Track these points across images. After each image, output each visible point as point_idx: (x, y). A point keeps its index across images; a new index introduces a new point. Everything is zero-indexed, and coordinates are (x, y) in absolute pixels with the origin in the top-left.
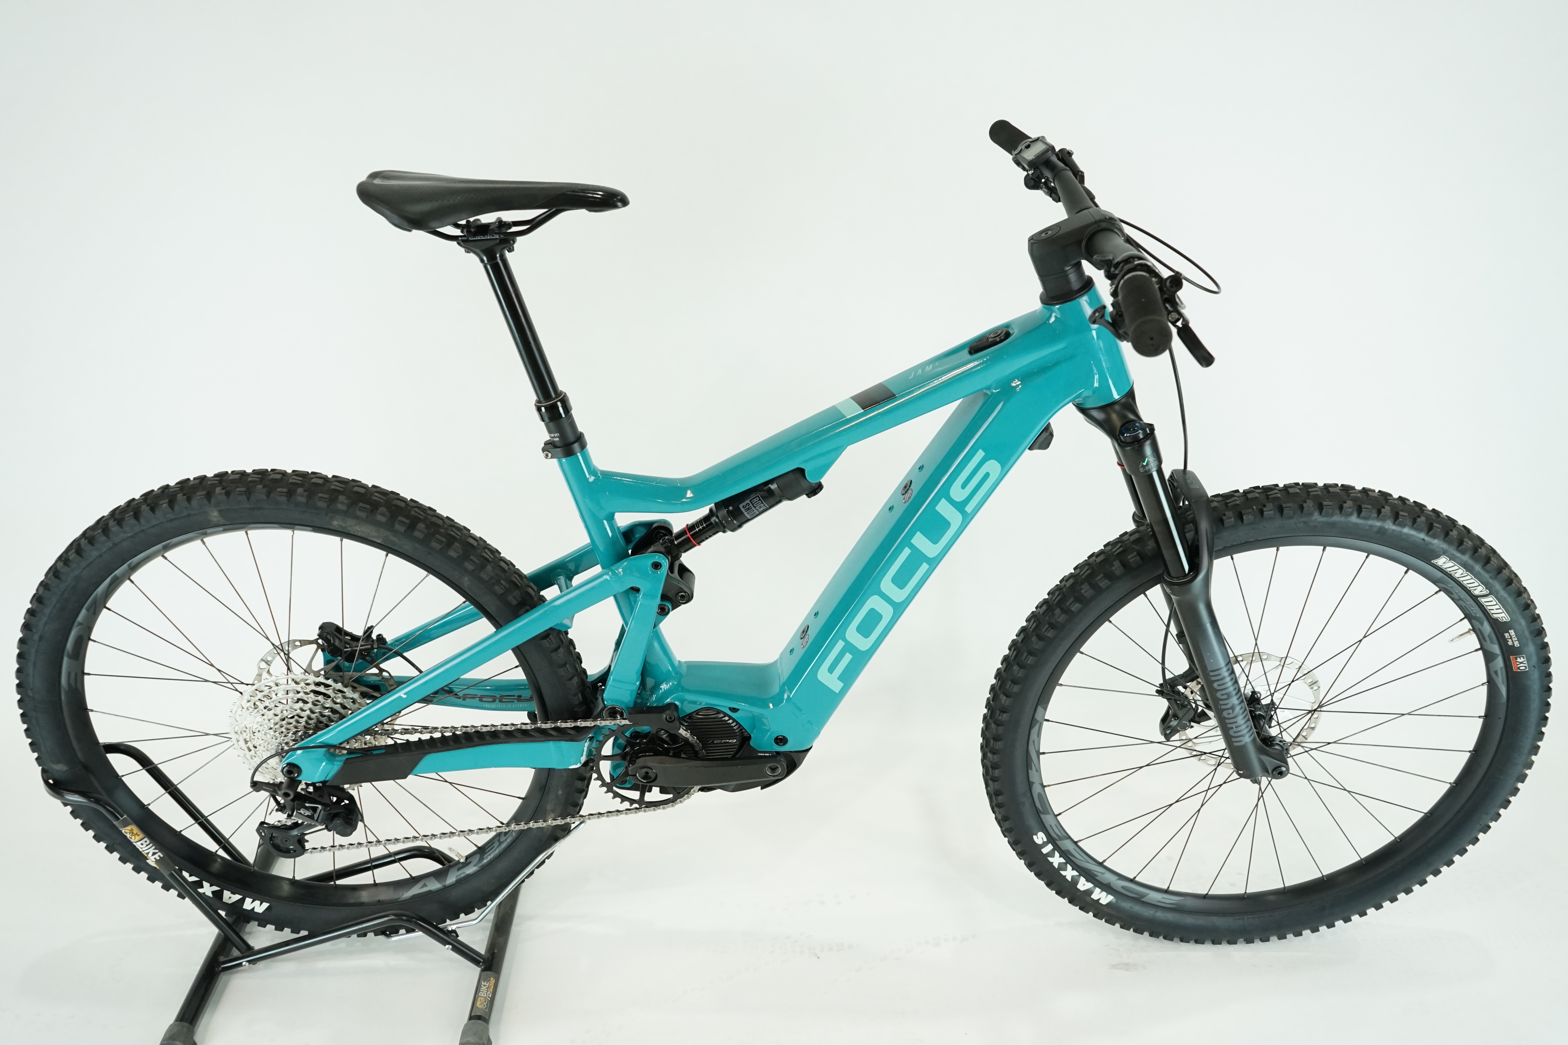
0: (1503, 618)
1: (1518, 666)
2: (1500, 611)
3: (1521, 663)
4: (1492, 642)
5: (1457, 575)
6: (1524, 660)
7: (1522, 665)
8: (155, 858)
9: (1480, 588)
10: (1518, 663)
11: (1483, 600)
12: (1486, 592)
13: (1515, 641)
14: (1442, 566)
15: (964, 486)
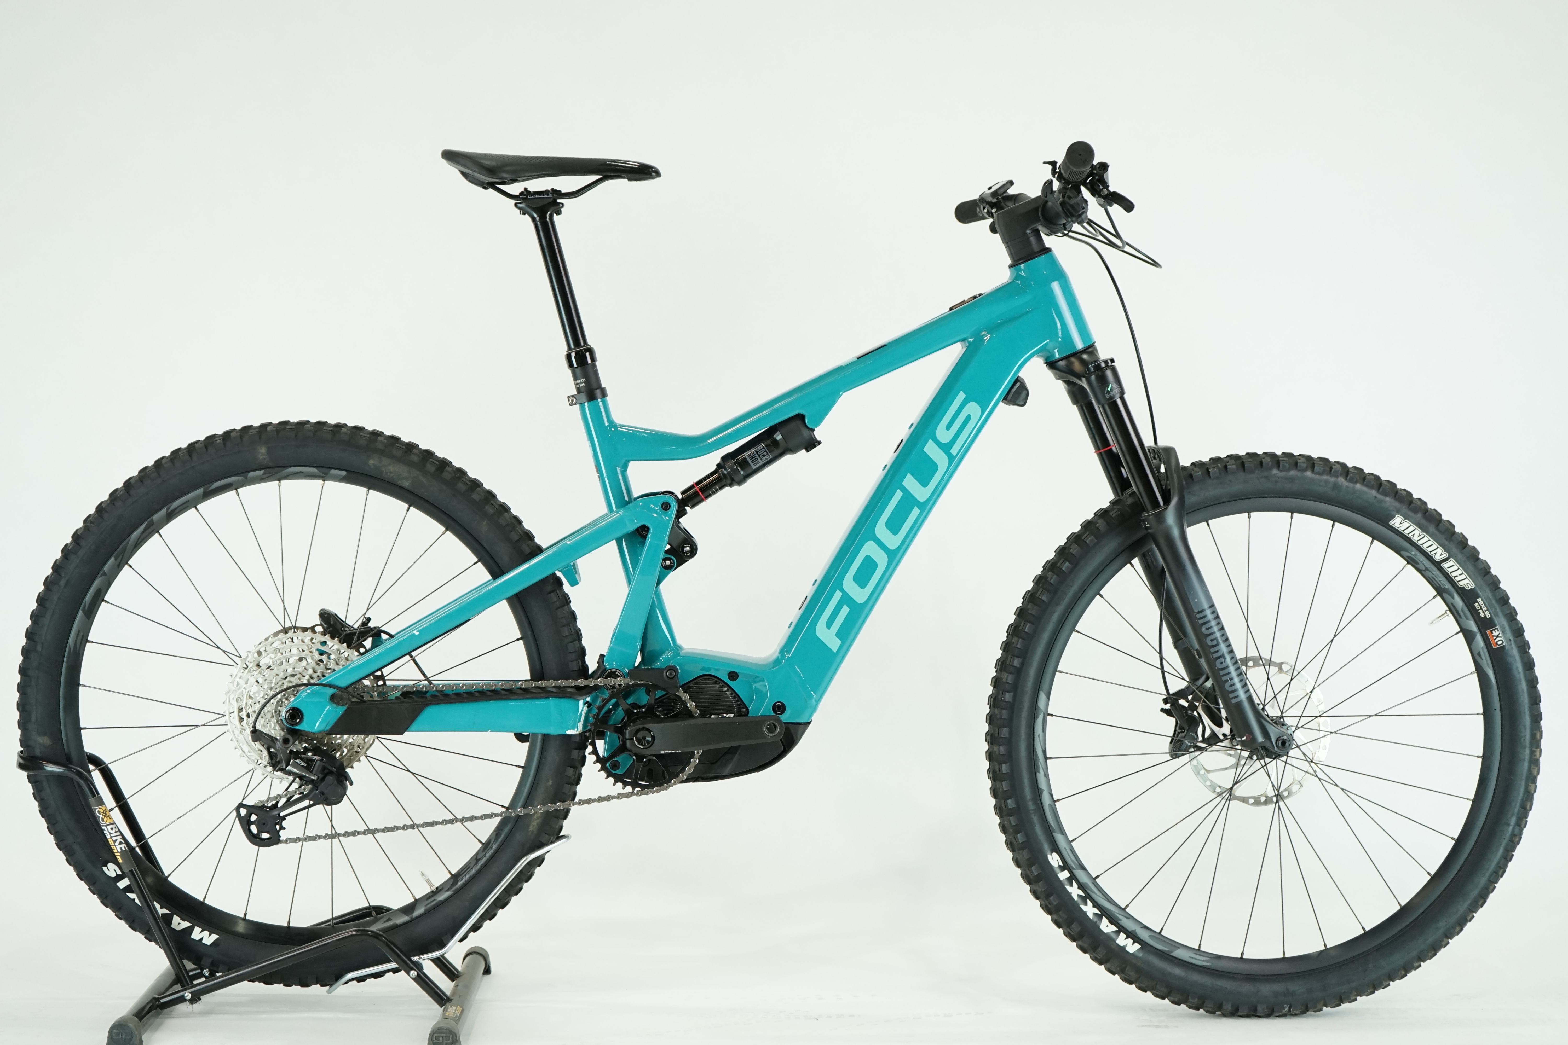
0: (1468, 584)
1: (1496, 641)
2: (1463, 577)
3: (1497, 637)
4: (1467, 619)
5: (1415, 538)
6: (1498, 633)
7: (1498, 639)
8: (121, 848)
9: (1440, 551)
10: (1495, 638)
11: (1445, 566)
12: (1446, 555)
13: (1486, 611)
14: (1399, 528)
15: (948, 427)
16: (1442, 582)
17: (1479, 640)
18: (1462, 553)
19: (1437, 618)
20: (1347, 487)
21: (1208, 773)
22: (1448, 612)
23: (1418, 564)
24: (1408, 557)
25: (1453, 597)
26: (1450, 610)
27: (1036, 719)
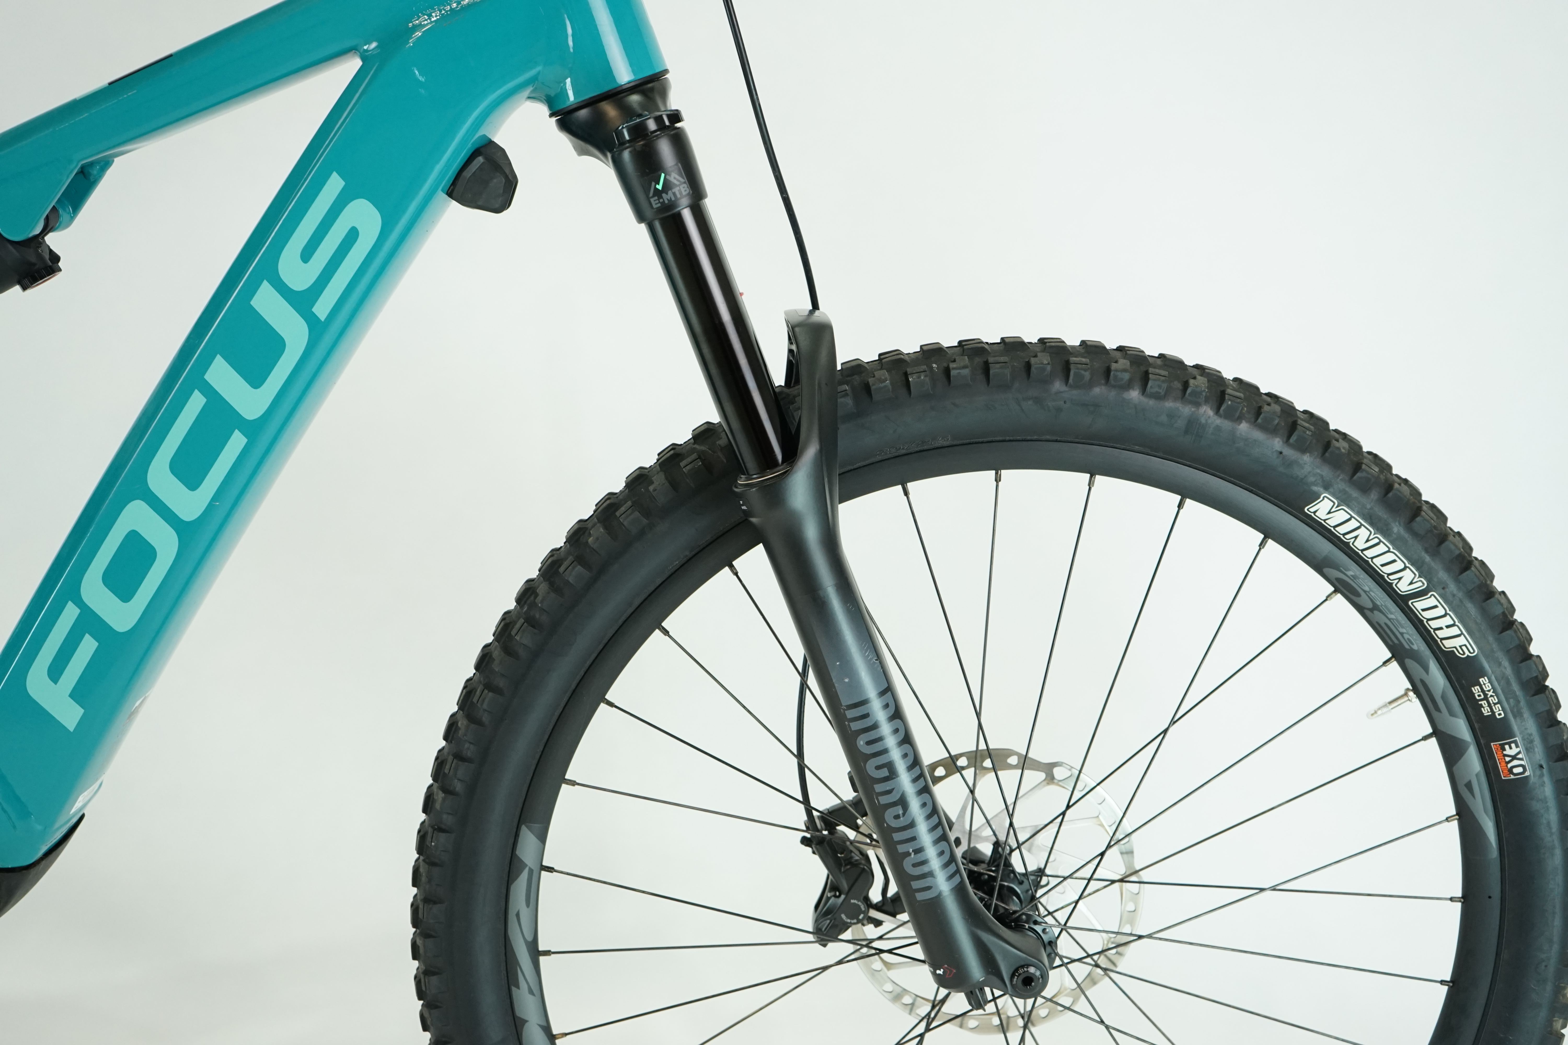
0: (1464, 648)
1: (1509, 766)
2: (1454, 631)
3: (1514, 758)
4: (1452, 714)
5: (1360, 544)
6: (1518, 750)
7: (1515, 762)
9: (1408, 575)
10: (1508, 759)
11: (1419, 605)
12: (1420, 584)
13: (1495, 704)
14: (1325, 520)
15: (307, 255)
16: (1406, 636)
17: (1472, 760)
18: (1457, 580)
19: (1385, 706)
20: (1218, 428)
21: (889, 969)
22: (1411, 694)
23: (1359, 595)
24: (1338, 580)
25: (1426, 669)
26: (1415, 690)
27: (512, 884)
